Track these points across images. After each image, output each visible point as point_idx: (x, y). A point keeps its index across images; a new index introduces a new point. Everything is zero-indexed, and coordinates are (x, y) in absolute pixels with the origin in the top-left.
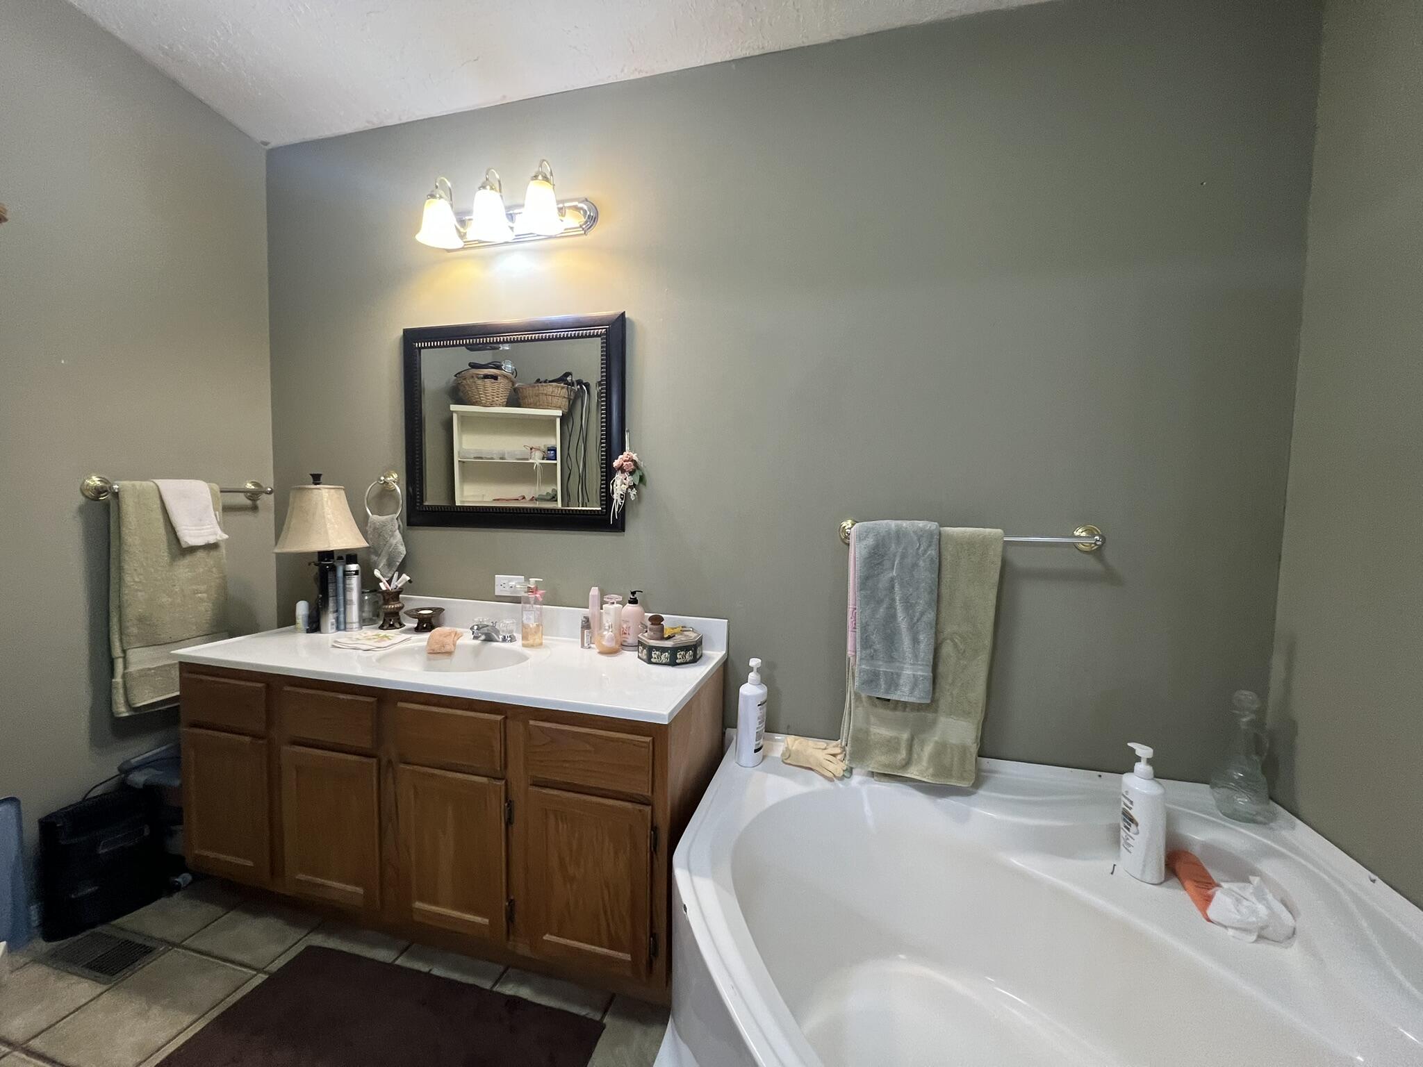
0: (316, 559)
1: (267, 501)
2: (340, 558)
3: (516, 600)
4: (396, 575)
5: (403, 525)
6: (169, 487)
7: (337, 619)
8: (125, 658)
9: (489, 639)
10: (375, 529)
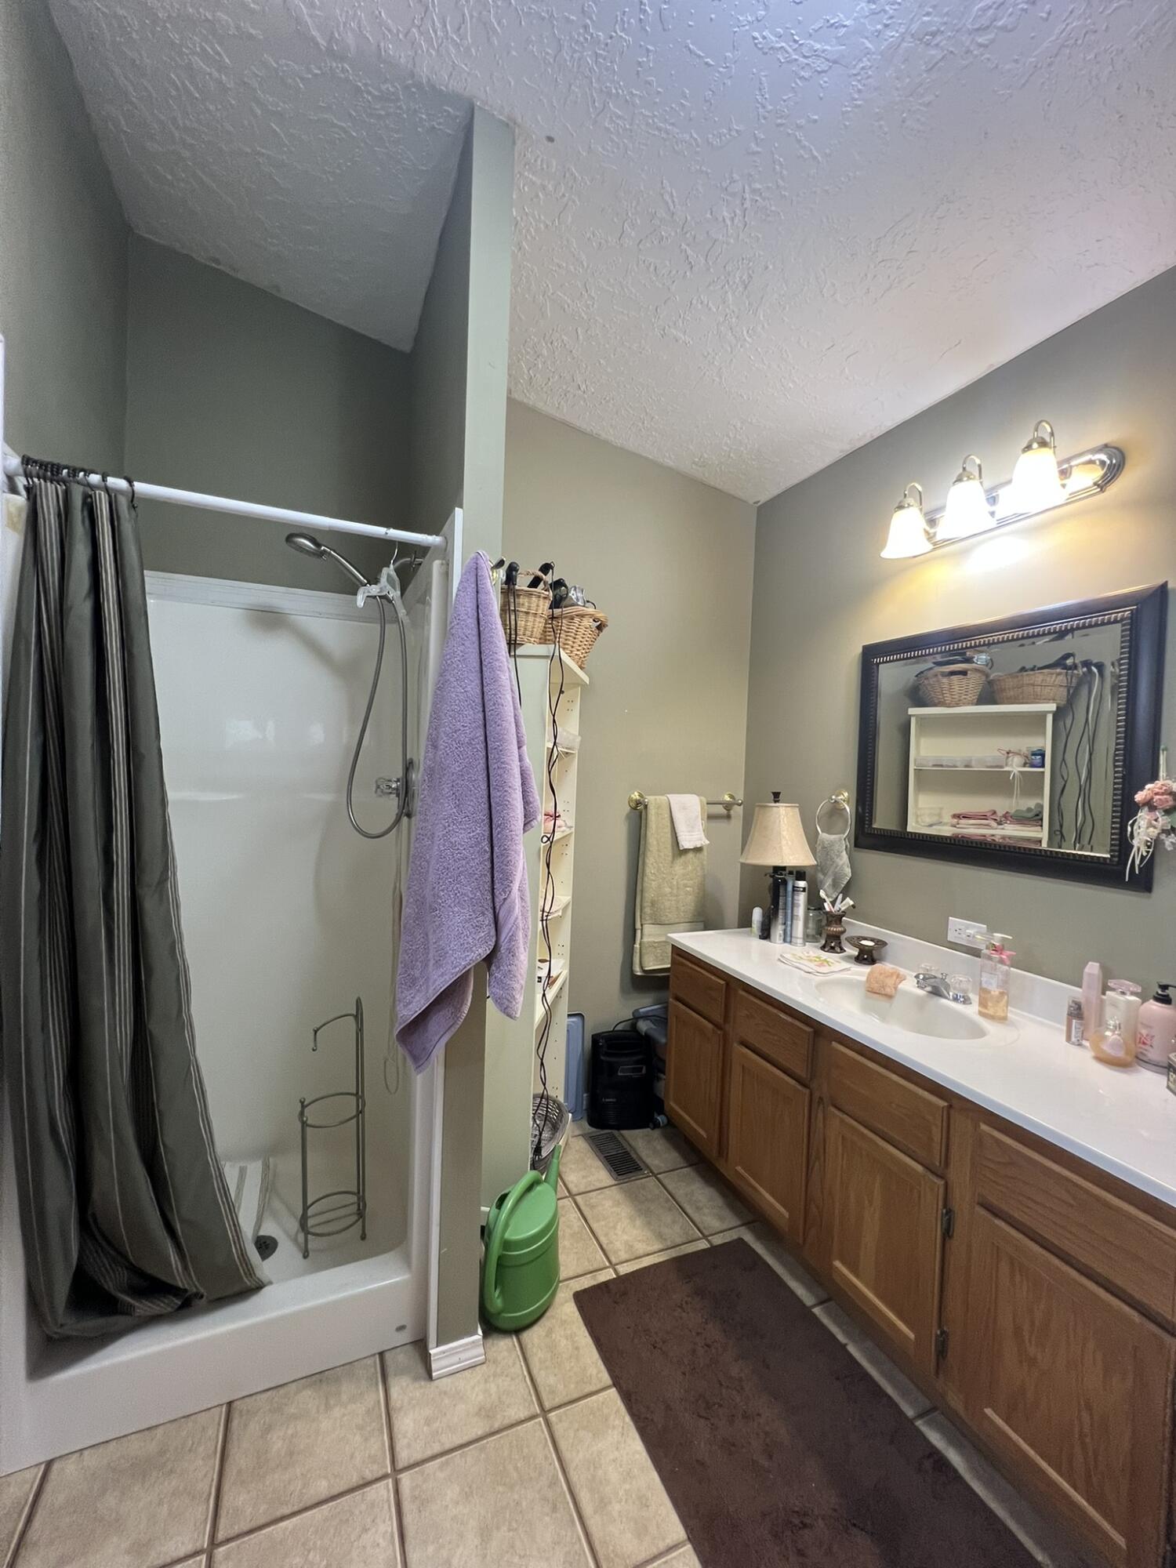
0: (771, 871)
1: (738, 811)
2: (791, 873)
3: (975, 953)
4: (840, 896)
5: (850, 844)
6: (675, 799)
7: (785, 931)
8: (642, 930)
9: (936, 992)
10: (824, 847)
